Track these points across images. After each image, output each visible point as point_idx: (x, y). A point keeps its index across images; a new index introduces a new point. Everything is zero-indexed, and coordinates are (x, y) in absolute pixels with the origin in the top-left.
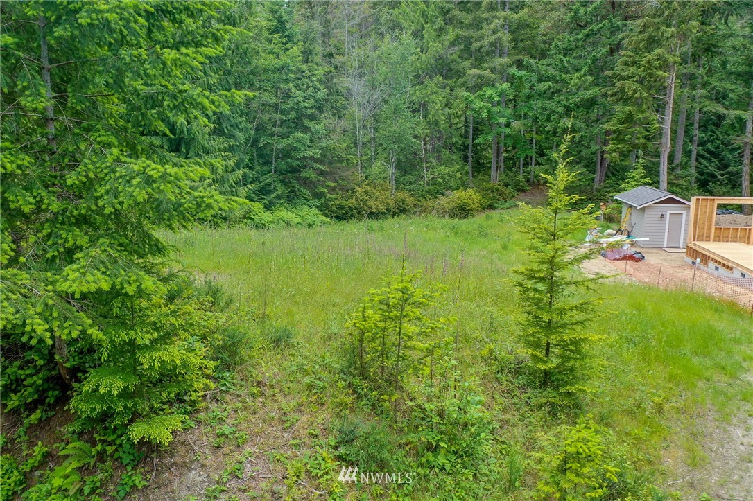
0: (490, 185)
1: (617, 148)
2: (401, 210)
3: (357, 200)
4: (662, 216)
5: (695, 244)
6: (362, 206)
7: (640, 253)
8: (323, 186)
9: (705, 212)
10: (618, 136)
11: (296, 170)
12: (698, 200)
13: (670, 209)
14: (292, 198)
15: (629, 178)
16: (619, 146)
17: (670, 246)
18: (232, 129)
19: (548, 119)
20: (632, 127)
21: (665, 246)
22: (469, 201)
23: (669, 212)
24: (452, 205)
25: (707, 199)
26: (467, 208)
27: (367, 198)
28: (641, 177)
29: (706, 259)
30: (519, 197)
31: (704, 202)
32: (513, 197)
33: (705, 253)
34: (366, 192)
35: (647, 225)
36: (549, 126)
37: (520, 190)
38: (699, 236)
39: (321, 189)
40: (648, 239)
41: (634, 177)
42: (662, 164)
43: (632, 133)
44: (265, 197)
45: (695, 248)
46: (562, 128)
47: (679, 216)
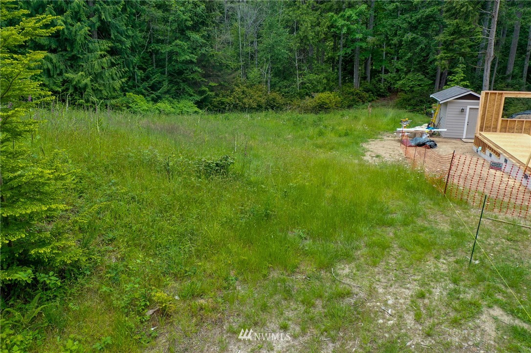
0: (352, 90)
1: (446, 57)
2: (272, 106)
3: (234, 98)
4: (463, 110)
5: (480, 134)
6: (238, 102)
7: (433, 141)
8: (205, 86)
9: (494, 105)
10: (447, 46)
11: (180, 73)
12: (487, 94)
13: (469, 104)
14: (178, 95)
15: (451, 81)
16: (449, 55)
17: (468, 137)
18: (119, 35)
19: (396, 34)
20: (459, 38)
21: (464, 137)
22: (328, 101)
23: (469, 107)
24: (314, 104)
25: (496, 93)
26: (325, 106)
27: (243, 96)
28: (462, 80)
29: (485, 146)
30: (379, 101)
31: (493, 96)
32: (373, 100)
33: (485, 141)
34: (243, 92)
35: (449, 118)
36: (395, 40)
37: (381, 96)
38: (487, 127)
39: (204, 88)
40: (446, 130)
41: (455, 80)
42: (485, 71)
43: (461, 44)
44: (153, 92)
45: (480, 137)
46: (405, 41)
47: (475, 110)
